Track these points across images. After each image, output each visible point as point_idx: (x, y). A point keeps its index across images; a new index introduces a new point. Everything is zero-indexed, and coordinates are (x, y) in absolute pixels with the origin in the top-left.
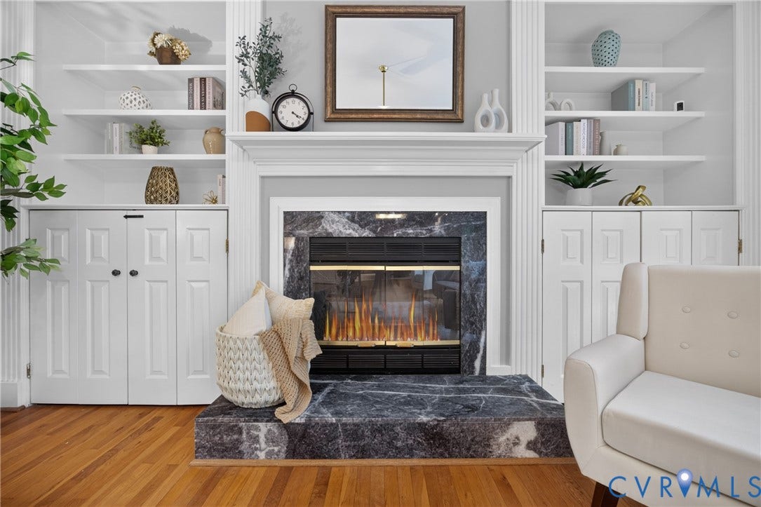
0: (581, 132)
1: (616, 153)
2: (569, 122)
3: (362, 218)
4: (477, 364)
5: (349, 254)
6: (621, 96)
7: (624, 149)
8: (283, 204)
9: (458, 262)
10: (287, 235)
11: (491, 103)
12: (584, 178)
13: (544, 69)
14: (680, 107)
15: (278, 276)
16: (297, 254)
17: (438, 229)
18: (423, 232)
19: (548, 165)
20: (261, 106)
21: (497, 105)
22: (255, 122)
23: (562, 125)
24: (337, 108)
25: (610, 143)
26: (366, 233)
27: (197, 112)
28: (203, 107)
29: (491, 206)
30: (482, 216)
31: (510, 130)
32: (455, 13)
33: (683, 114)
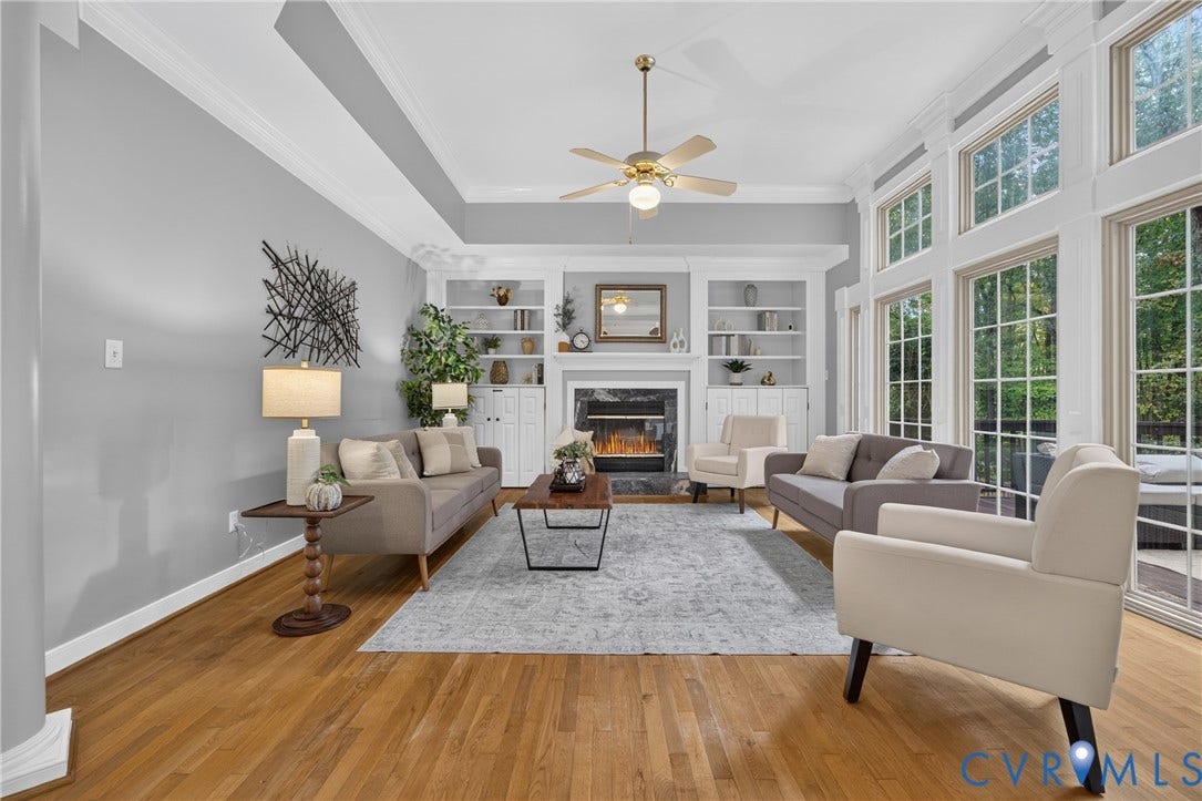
0: (735, 342)
1: (755, 354)
2: (728, 336)
3: (614, 392)
4: (673, 466)
5: (607, 411)
6: (760, 321)
7: (759, 352)
8: (573, 385)
9: (663, 414)
10: (576, 400)
11: (677, 336)
12: (737, 367)
13: (708, 308)
14: (790, 327)
15: (571, 420)
16: (582, 410)
17: (653, 398)
18: (645, 399)
19: (713, 360)
20: (565, 338)
21: (682, 337)
22: (563, 347)
23: (724, 338)
24: (602, 336)
25: (754, 347)
26: (617, 400)
27: (520, 332)
28: (523, 329)
29: (680, 386)
30: (675, 391)
31: (689, 351)
32: (661, 288)
33: (791, 332)
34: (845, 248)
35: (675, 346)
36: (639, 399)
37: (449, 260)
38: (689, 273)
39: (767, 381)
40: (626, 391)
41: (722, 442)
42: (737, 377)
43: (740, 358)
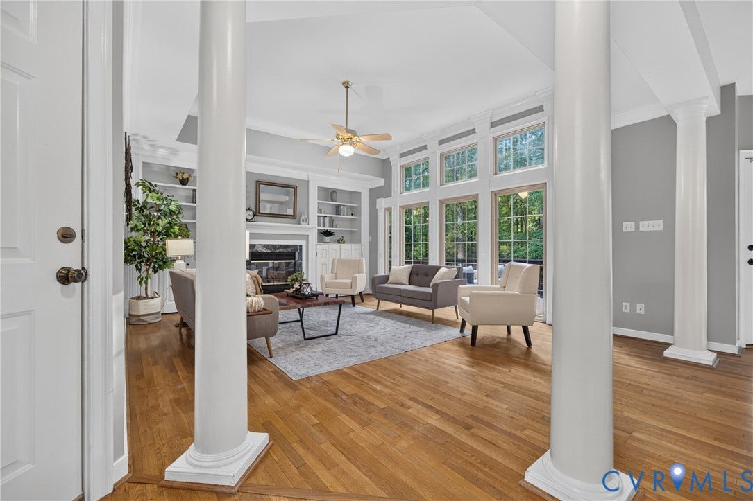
0: (327, 220)
1: (336, 227)
2: (324, 217)
3: (267, 246)
5: (263, 258)
6: (337, 210)
7: (338, 226)
8: (249, 242)
9: (294, 259)
10: (249, 251)
11: (304, 215)
12: (328, 234)
13: (317, 201)
14: (353, 214)
16: (250, 257)
17: (289, 250)
18: (285, 251)
19: (318, 230)
21: (306, 216)
23: (322, 218)
24: (261, 212)
25: (335, 223)
26: (269, 251)
29: (303, 243)
30: (301, 246)
31: (308, 224)
32: (294, 188)
33: (352, 217)
34: (383, 180)
35: (303, 220)
36: (282, 251)
37: (146, 147)
38: (308, 181)
39: (340, 241)
40: (274, 246)
41: (332, 272)
42: (327, 239)
43: (329, 229)
